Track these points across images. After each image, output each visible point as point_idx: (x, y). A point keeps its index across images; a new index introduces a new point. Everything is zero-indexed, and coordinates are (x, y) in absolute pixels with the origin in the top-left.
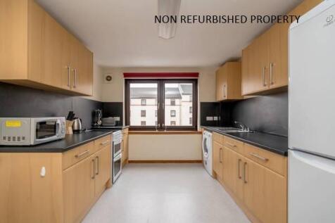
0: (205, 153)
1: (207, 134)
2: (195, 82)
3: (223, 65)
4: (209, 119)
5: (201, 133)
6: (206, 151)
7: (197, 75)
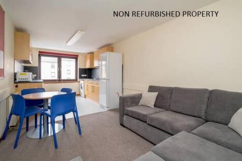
0: (81, 90)
1: (82, 82)
2: (77, 59)
3: (88, 53)
4: (82, 75)
5: (79, 82)
6: (82, 88)
7: (78, 56)
